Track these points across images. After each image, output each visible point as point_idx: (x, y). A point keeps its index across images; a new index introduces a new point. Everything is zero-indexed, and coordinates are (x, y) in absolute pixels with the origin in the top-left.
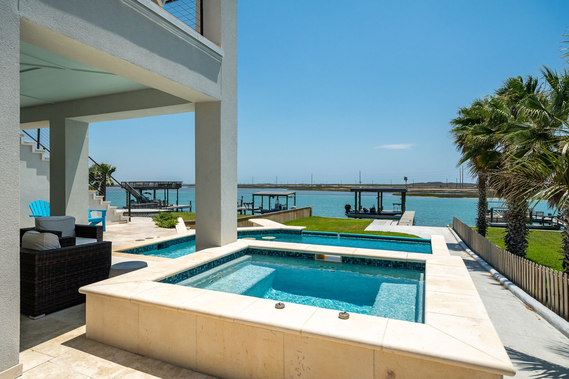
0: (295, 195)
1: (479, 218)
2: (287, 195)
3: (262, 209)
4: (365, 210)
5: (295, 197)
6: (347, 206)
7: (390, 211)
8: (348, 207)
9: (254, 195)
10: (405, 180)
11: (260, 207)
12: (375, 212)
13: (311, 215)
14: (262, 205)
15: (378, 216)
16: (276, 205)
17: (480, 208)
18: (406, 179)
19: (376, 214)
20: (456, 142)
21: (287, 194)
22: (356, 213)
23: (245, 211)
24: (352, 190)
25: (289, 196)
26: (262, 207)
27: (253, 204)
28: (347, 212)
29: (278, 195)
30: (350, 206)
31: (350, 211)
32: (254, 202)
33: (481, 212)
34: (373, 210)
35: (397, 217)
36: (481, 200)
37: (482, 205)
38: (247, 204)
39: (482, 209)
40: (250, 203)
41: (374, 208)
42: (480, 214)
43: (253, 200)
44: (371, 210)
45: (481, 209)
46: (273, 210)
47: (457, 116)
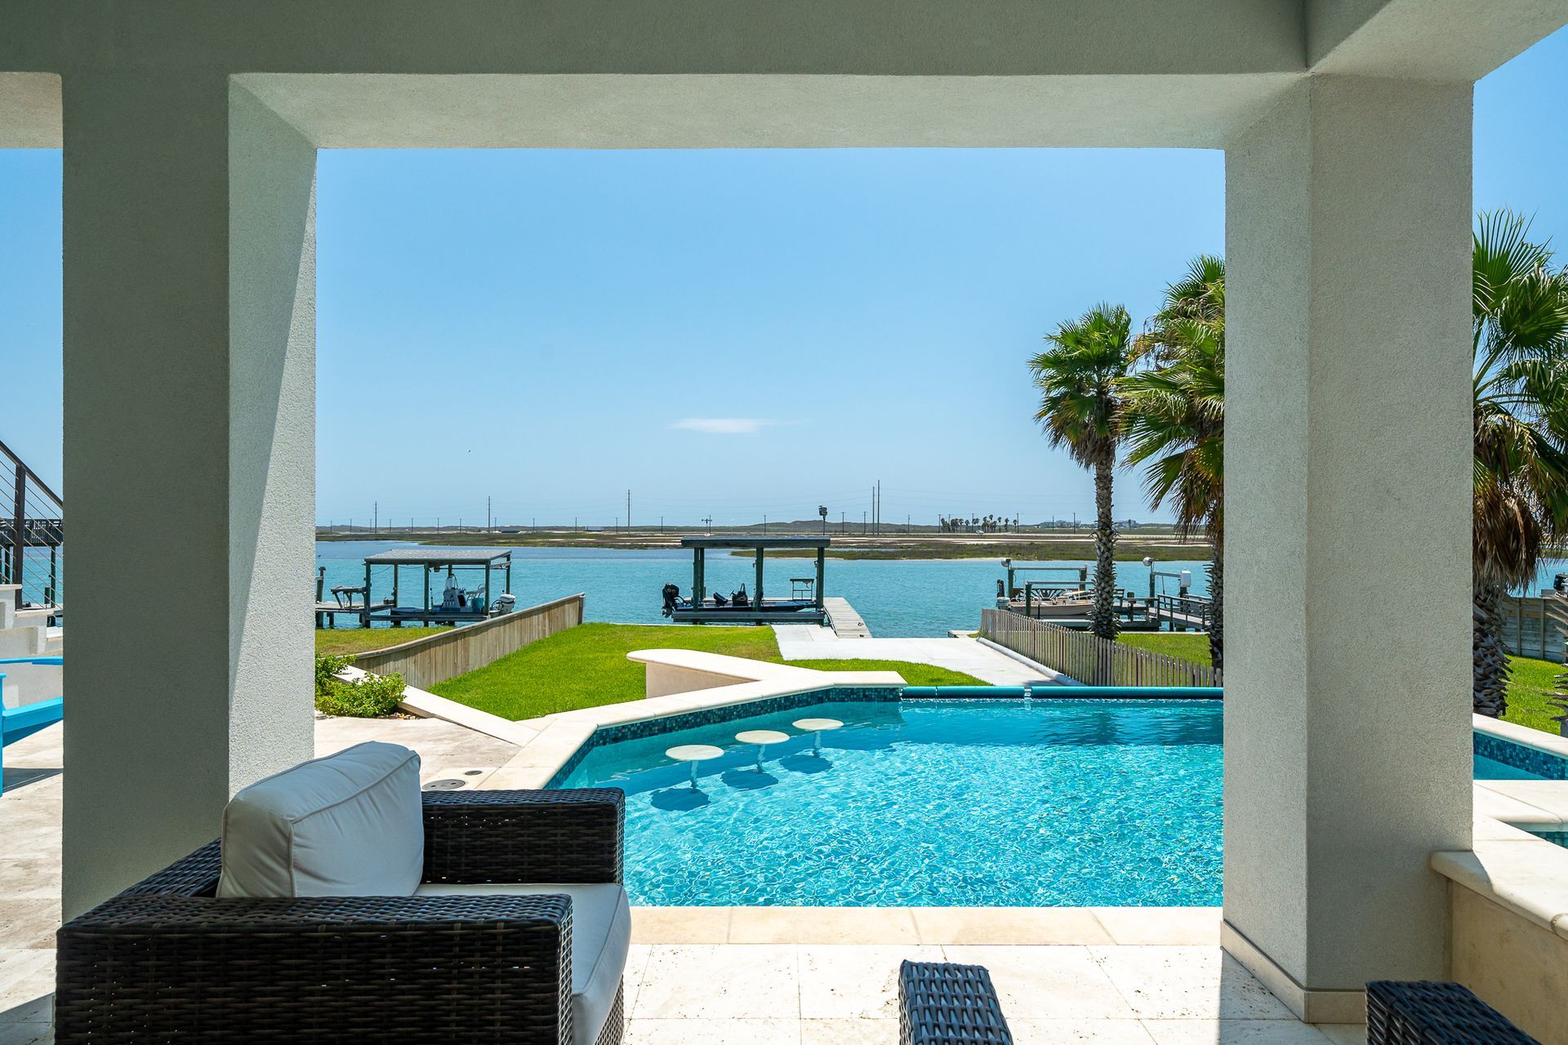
0: (508, 560)
1: (1100, 613)
2: (486, 562)
3: (395, 606)
4: (719, 600)
5: (509, 567)
6: (669, 590)
7: (784, 599)
8: (670, 593)
9: (369, 562)
10: (821, 514)
11: (387, 602)
12: (745, 603)
13: (580, 622)
14: (395, 594)
15: (760, 615)
16: (449, 593)
17: (1103, 585)
18: (823, 511)
19: (750, 609)
20: (1040, 416)
21: (488, 557)
22: (695, 610)
23: (331, 615)
24: (686, 544)
25: (493, 563)
26: (395, 602)
27: (366, 592)
28: (667, 606)
29: (451, 562)
30: (677, 589)
31: (676, 605)
32: (369, 584)
33: (1104, 596)
34: (740, 599)
35: (809, 616)
36: (1104, 566)
37: (1107, 579)
38: (346, 592)
39: (1107, 590)
40: (356, 591)
41: (742, 594)
42: (1100, 602)
43: (368, 579)
44: (735, 597)
45: (1104, 588)
46: (438, 609)
47: (1049, 348)
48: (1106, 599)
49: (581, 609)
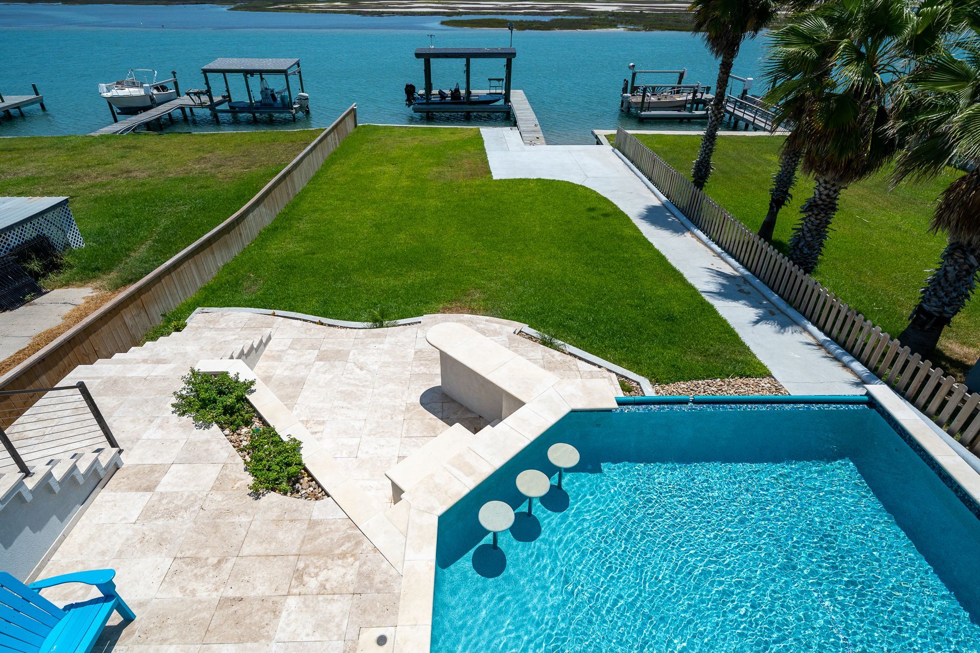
0: (299, 66)
1: (701, 162)
2: (284, 72)
3: (230, 101)
4: (442, 94)
5: (300, 72)
6: (409, 88)
7: (483, 91)
8: (410, 90)
9: (205, 72)
11: (224, 97)
12: (459, 97)
13: (356, 126)
14: (228, 91)
16: (264, 92)
17: (708, 144)
21: (286, 69)
22: (428, 104)
24: (419, 55)
25: (289, 72)
26: (229, 96)
27: (208, 93)
28: (408, 100)
29: (261, 72)
30: (414, 87)
31: (414, 99)
32: (209, 88)
33: (707, 152)
34: (455, 95)
36: (711, 131)
37: (711, 140)
38: (195, 93)
39: (709, 147)
40: (202, 93)
41: (457, 90)
42: (703, 155)
43: (207, 83)
44: (452, 94)
48: (707, 154)
49: (355, 116)
